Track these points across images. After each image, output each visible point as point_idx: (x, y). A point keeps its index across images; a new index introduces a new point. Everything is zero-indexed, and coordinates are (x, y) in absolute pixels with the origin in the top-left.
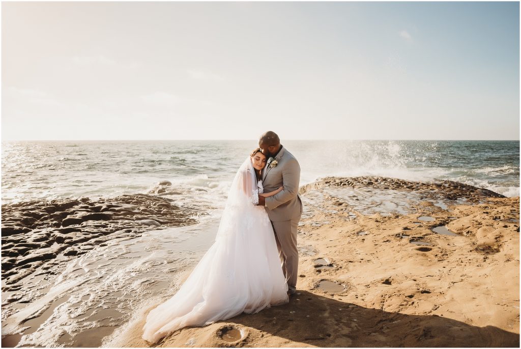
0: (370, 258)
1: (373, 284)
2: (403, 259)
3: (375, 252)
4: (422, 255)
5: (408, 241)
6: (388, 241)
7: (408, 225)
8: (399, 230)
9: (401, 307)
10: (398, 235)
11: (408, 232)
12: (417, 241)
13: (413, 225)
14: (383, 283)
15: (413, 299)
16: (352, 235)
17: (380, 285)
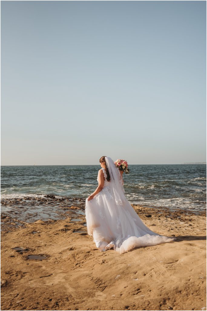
0: (50, 243)
1: (63, 251)
2: (74, 240)
3: (52, 240)
4: (85, 237)
5: (72, 232)
6: (57, 234)
7: (67, 224)
8: (62, 227)
9: (86, 257)
10: (62, 230)
11: (69, 228)
12: (77, 231)
13: (70, 224)
14: (69, 250)
15: (90, 253)
16: (29, 234)
17: (68, 251)
